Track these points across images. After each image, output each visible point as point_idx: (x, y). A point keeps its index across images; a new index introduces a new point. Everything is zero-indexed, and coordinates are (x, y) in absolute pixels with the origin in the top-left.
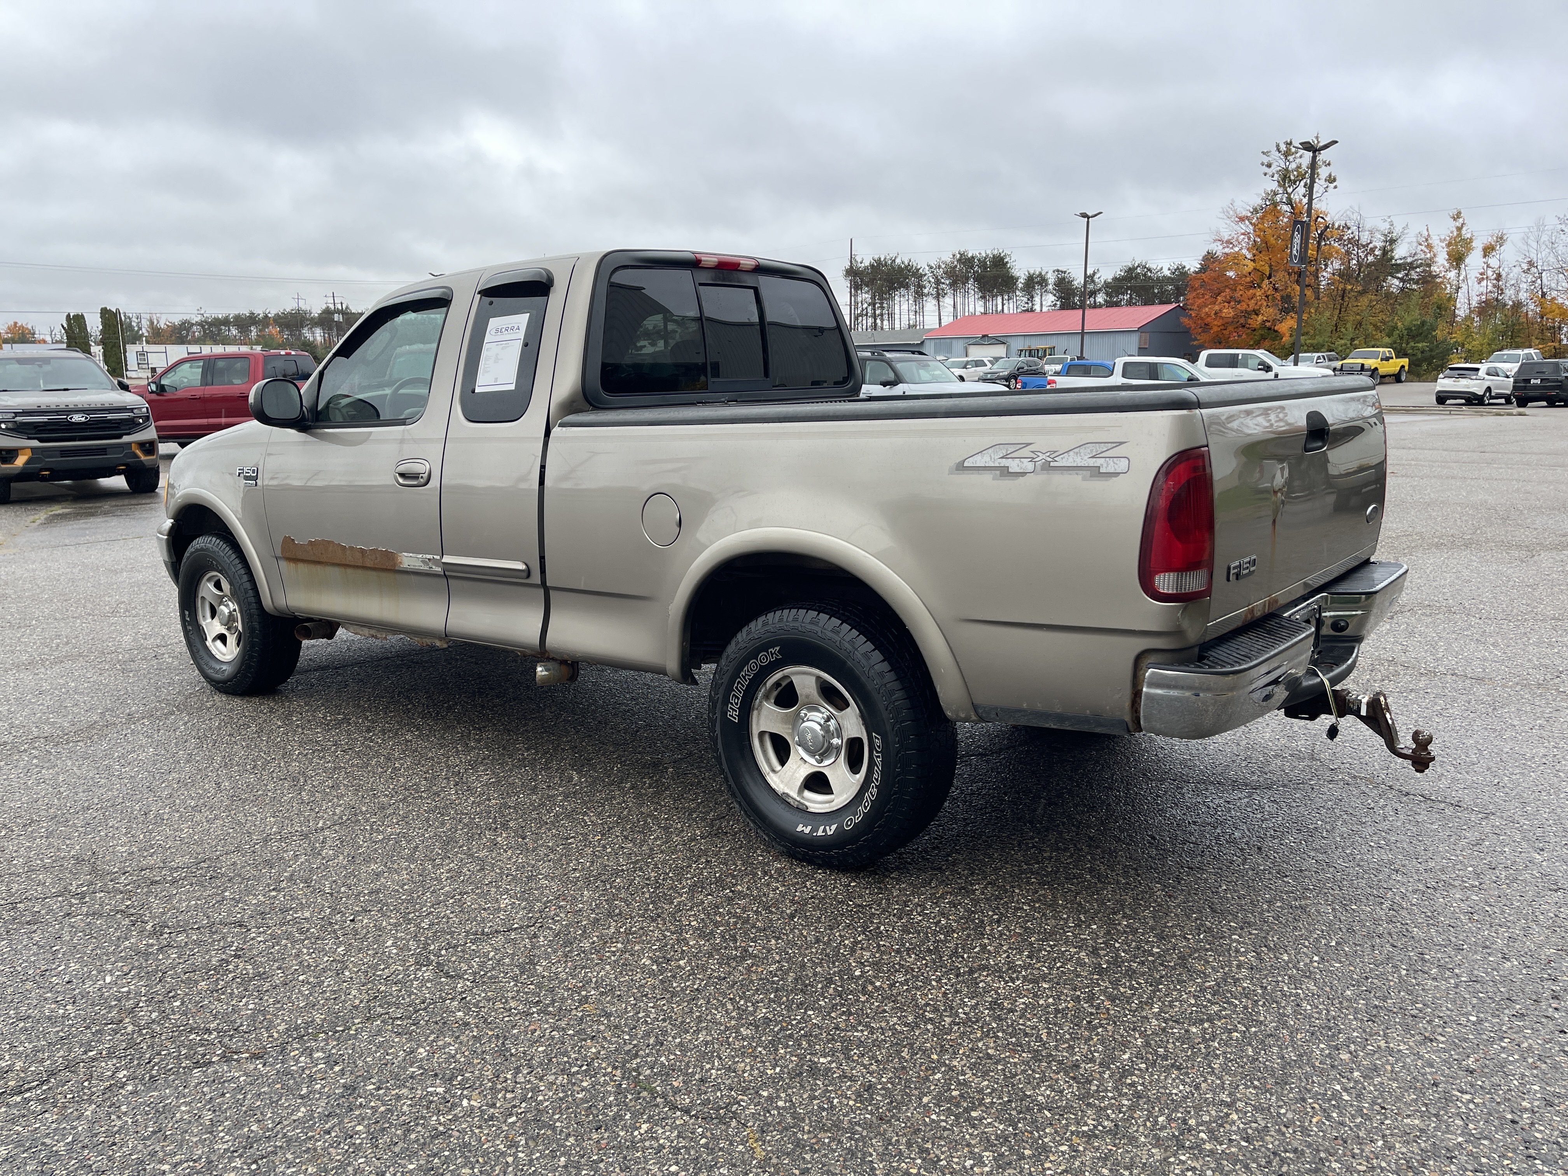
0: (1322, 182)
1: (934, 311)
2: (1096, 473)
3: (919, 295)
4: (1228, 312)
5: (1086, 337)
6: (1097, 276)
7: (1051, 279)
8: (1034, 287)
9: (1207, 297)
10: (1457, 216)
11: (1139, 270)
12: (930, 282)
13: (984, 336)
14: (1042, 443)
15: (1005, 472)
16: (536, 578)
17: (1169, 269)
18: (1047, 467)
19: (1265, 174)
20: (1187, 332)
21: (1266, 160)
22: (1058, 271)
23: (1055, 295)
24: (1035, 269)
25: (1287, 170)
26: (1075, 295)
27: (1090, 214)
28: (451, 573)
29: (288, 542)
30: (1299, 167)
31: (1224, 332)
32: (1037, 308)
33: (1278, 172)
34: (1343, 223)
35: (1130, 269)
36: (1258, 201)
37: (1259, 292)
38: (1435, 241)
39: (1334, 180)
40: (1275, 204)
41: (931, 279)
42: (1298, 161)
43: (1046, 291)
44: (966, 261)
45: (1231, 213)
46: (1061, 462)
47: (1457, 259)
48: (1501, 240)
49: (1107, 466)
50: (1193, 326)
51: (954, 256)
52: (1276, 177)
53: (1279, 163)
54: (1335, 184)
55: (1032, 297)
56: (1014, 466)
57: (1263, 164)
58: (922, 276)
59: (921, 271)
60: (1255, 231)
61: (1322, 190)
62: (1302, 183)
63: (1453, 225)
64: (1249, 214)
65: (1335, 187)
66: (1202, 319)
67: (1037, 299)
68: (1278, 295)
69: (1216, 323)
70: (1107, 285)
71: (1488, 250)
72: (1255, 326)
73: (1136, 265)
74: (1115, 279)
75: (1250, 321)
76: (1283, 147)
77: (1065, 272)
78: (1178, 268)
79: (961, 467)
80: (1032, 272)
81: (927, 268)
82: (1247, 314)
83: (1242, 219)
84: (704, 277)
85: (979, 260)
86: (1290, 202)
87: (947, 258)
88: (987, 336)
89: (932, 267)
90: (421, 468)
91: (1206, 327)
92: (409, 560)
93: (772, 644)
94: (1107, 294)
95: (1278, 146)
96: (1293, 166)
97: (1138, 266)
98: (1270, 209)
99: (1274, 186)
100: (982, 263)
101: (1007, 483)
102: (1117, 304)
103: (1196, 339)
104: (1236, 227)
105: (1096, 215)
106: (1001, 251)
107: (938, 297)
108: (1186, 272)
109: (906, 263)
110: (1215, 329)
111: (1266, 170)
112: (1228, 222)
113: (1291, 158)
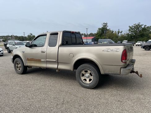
2: (117, 51)
14: (111, 49)
15: (108, 51)
16: (57, 62)
18: (112, 51)
23: (84, 36)
26: (86, 36)
28: (47, 61)
29: (28, 58)
38: (117, 32)
46: (113, 50)
47: (118, 33)
48: (122, 32)
49: (118, 51)
56: (109, 51)
61: (107, 27)
63: (118, 30)
71: (121, 33)
73: (91, 33)
74: (89, 34)
77: (85, 34)
79: (103, 51)
84: (71, 33)
90: (44, 51)
92: (42, 60)
95: (103, 23)
96: (104, 25)
98: (103, 29)
99: (103, 27)
101: (108, 52)
102: (90, 37)
105: (88, 29)
111: (102, 25)
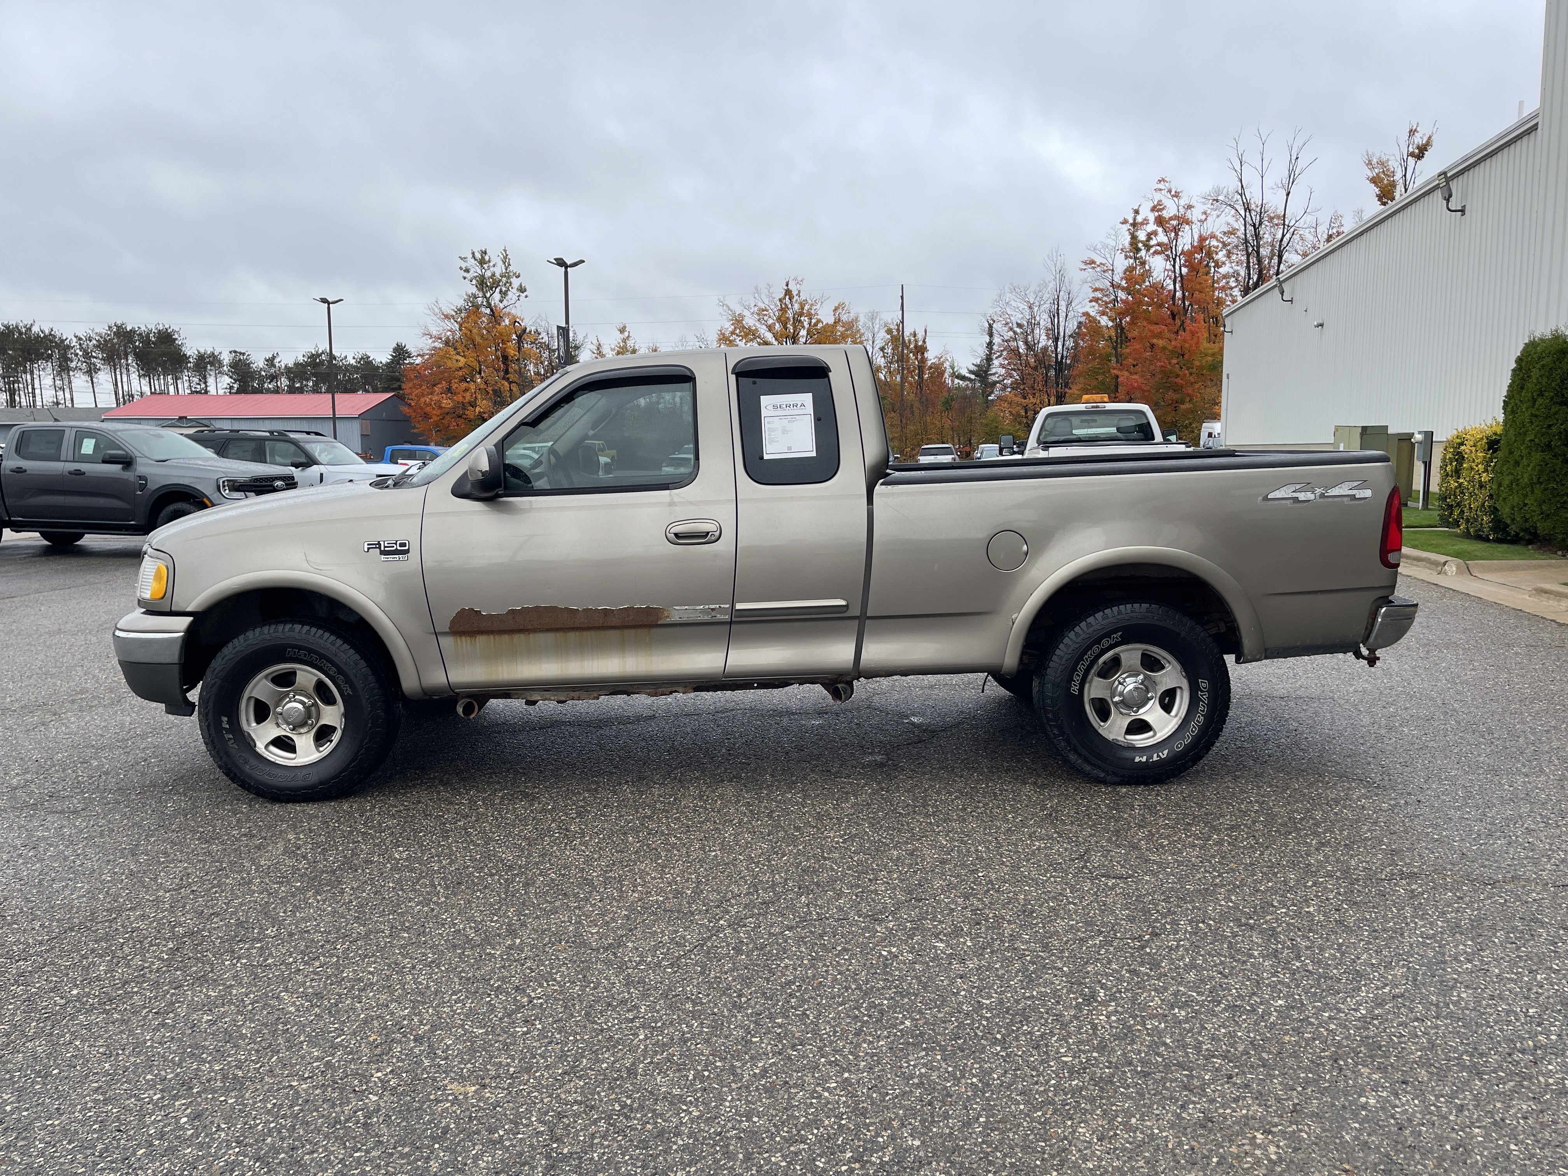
0: (515, 291)
1: (88, 387)
2: (1353, 498)
3: (64, 368)
4: (447, 403)
5: (339, 424)
6: (277, 360)
7: (226, 358)
8: (206, 367)
9: (423, 387)
10: (622, 330)
11: (323, 357)
12: (76, 355)
13: (181, 418)
15: (1296, 501)
16: (855, 611)
17: (354, 358)
18: (1322, 496)
19: (465, 278)
20: (407, 420)
21: (464, 265)
22: (235, 352)
23: (231, 377)
24: (206, 347)
25: (483, 276)
26: (253, 379)
27: (330, 300)
28: (748, 618)
29: (467, 614)
30: (493, 275)
31: (443, 421)
32: (212, 390)
33: (475, 277)
34: (533, 329)
35: (313, 355)
36: (460, 303)
37: (472, 386)
39: (525, 290)
40: (477, 307)
41: (78, 351)
42: (492, 269)
43: (220, 372)
44: (124, 335)
45: (436, 310)
46: (1331, 493)
50: (413, 414)
51: (110, 327)
52: (474, 282)
53: (476, 270)
54: (525, 294)
55: (205, 378)
56: (1302, 497)
57: (461, 268)
58: (69, 347)
59: (67, 342)
60: (460, 330)
61: (515, 298)
62: (498, 290)
63: (619, 337)
64: (454, 314)
65: (526, 297)
66: (421, 408)
67: (211, 380)
68: (490, 389)
69: (434, 412)
70: (288, 370)
72: (472, 417)
73: (320, 351)
74: (297, 364)
75: (467, 412)
76: (478, 256)
77: (244, 354)
78: (362, 358)
79: (1266, 499)
80: (202, 351)
81: (75, 340)
82: (464, 406)
83: (447, 317)
85: (140, 334)
86: (489, 306)
87: (102, 329)
88: (185, 418)
89: (80, 339)
90: (707, 527)
91: (427, 416)
92: (678, 613)
93: (1115, 631)
94: (289, 379)
95: (473, 253)
96: (488, 274)
97: (323, 353)
98: (472, 310)
99: (474, 290)
100: (145, 338)
102: (301, 391)
103: (415, 428)
104: (442, 324)
105: (336, 302)
106: (167, 326)
107: (91, 371)
108: (371, 362)
109: (47, 332)
110: (435, 418)
111: (466, 274)
112: (435, 318)
113: (485, 266)
